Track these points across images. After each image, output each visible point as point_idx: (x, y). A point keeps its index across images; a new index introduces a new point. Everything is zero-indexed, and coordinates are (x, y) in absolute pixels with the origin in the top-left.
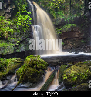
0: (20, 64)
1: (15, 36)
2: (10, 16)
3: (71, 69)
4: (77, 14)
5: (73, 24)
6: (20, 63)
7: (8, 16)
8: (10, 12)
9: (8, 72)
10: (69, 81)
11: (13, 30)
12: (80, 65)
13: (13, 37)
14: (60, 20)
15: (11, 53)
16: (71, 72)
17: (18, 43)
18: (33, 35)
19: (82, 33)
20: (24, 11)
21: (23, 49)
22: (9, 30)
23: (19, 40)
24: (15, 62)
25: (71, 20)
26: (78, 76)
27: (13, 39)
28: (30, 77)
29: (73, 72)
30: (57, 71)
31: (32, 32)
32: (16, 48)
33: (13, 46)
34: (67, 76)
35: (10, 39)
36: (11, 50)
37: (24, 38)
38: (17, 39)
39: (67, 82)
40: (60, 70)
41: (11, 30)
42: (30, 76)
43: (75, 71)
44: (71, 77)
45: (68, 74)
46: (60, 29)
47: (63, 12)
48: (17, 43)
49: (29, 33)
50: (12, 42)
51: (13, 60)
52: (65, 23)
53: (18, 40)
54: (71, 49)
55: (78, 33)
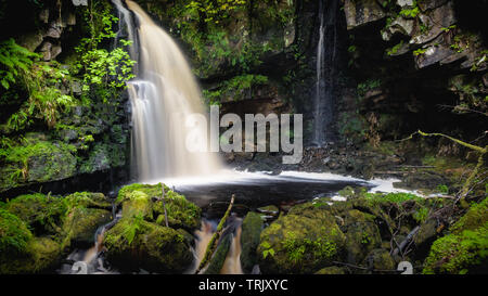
0: (104, 211)
1: (77, 118)
2: (59, 51)
3: (284, 227)
4: (272, 41)
5: (258, 74)
6: (103, 208)
7: (51, 49)
8: (58, 36)
9: (72, 240)
10: (280, 261)
11: (70, 98)
12: (306, 213)
13: (71, 121)
14: (217, 63)
15: (66, 176)
16: (286, 236)
17: (88, 143)
18: (130, 114)
19: (287, 105)
20: (108, 36)
21: (103, 162)
22: (59, 100)
23: (90, 133)
24: (90, 206)
25: (252, 62)
26: (307, 246)
27: (71, 127)
28: (157, 253)
29: (291, 235)
30: (234, 232)
31: (130, 105)
32: (80, 159)
33: (73, 154)
34: (273, 246)
35: (61, 129)
36: (65, 167)
37: (104, 123)
38: (85, 129)
39: (274, 266)
40: (243, 230)
41: (65, 99)
42: (156, 248)
43: (298, 232)
44: (285, 251)
45: (277, 240)
46: (215, 90)
47: (223, 34)
48: (82, 141)
49: (119, 109)
50: (67, 138)
51: (83, 201)
52: (232, 70)
53: (88, 133)
54: (252, 160)
55: (274, 106)
